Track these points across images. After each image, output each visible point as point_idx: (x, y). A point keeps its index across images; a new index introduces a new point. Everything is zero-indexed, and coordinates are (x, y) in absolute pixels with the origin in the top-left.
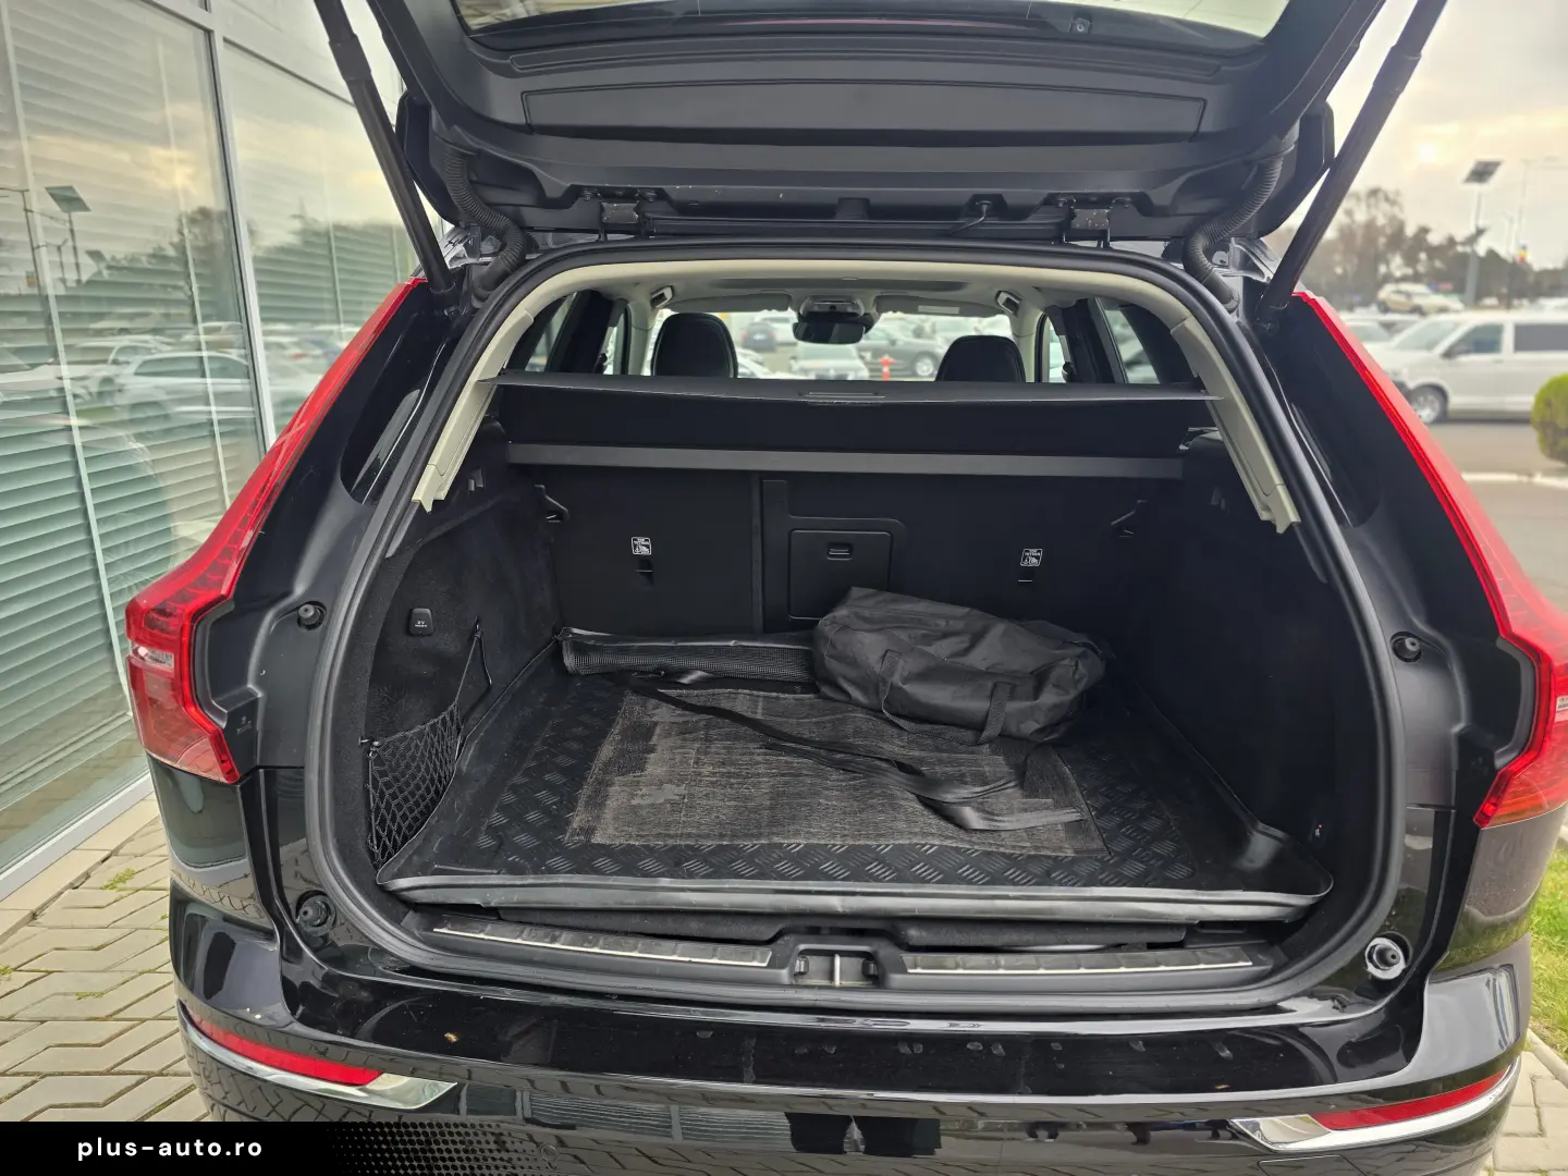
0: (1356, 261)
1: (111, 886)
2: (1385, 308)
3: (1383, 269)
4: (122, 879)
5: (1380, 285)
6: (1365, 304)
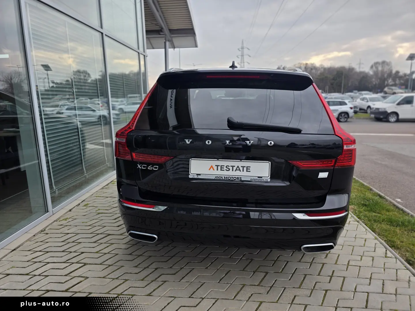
0: (379, 80)
1: (85, 206)
2: (386, 93)
3: (386, 82)
4: (87, 205)
5: (385, 87)
6: (381, 92)
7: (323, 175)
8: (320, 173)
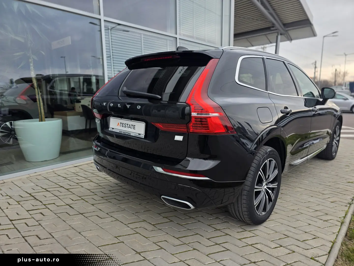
7: (179, 138)
8: (176, 136)
